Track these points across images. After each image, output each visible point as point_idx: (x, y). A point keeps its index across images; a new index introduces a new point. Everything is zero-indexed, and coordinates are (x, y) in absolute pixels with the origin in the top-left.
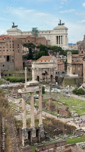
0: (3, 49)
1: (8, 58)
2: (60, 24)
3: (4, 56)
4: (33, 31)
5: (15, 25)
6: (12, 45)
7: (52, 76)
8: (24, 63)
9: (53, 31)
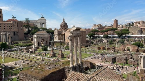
0: (11, 27)
1: (14, 33)
2: (42, 17)
3: (12, 32)
4: (26, 20)
5: (14, 17)
6: (17, 25)
7: (47, 42)
8: (25, 36)
9: (38, 21)
